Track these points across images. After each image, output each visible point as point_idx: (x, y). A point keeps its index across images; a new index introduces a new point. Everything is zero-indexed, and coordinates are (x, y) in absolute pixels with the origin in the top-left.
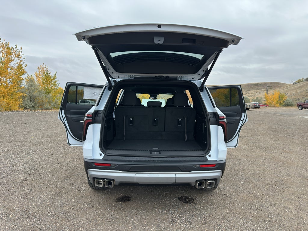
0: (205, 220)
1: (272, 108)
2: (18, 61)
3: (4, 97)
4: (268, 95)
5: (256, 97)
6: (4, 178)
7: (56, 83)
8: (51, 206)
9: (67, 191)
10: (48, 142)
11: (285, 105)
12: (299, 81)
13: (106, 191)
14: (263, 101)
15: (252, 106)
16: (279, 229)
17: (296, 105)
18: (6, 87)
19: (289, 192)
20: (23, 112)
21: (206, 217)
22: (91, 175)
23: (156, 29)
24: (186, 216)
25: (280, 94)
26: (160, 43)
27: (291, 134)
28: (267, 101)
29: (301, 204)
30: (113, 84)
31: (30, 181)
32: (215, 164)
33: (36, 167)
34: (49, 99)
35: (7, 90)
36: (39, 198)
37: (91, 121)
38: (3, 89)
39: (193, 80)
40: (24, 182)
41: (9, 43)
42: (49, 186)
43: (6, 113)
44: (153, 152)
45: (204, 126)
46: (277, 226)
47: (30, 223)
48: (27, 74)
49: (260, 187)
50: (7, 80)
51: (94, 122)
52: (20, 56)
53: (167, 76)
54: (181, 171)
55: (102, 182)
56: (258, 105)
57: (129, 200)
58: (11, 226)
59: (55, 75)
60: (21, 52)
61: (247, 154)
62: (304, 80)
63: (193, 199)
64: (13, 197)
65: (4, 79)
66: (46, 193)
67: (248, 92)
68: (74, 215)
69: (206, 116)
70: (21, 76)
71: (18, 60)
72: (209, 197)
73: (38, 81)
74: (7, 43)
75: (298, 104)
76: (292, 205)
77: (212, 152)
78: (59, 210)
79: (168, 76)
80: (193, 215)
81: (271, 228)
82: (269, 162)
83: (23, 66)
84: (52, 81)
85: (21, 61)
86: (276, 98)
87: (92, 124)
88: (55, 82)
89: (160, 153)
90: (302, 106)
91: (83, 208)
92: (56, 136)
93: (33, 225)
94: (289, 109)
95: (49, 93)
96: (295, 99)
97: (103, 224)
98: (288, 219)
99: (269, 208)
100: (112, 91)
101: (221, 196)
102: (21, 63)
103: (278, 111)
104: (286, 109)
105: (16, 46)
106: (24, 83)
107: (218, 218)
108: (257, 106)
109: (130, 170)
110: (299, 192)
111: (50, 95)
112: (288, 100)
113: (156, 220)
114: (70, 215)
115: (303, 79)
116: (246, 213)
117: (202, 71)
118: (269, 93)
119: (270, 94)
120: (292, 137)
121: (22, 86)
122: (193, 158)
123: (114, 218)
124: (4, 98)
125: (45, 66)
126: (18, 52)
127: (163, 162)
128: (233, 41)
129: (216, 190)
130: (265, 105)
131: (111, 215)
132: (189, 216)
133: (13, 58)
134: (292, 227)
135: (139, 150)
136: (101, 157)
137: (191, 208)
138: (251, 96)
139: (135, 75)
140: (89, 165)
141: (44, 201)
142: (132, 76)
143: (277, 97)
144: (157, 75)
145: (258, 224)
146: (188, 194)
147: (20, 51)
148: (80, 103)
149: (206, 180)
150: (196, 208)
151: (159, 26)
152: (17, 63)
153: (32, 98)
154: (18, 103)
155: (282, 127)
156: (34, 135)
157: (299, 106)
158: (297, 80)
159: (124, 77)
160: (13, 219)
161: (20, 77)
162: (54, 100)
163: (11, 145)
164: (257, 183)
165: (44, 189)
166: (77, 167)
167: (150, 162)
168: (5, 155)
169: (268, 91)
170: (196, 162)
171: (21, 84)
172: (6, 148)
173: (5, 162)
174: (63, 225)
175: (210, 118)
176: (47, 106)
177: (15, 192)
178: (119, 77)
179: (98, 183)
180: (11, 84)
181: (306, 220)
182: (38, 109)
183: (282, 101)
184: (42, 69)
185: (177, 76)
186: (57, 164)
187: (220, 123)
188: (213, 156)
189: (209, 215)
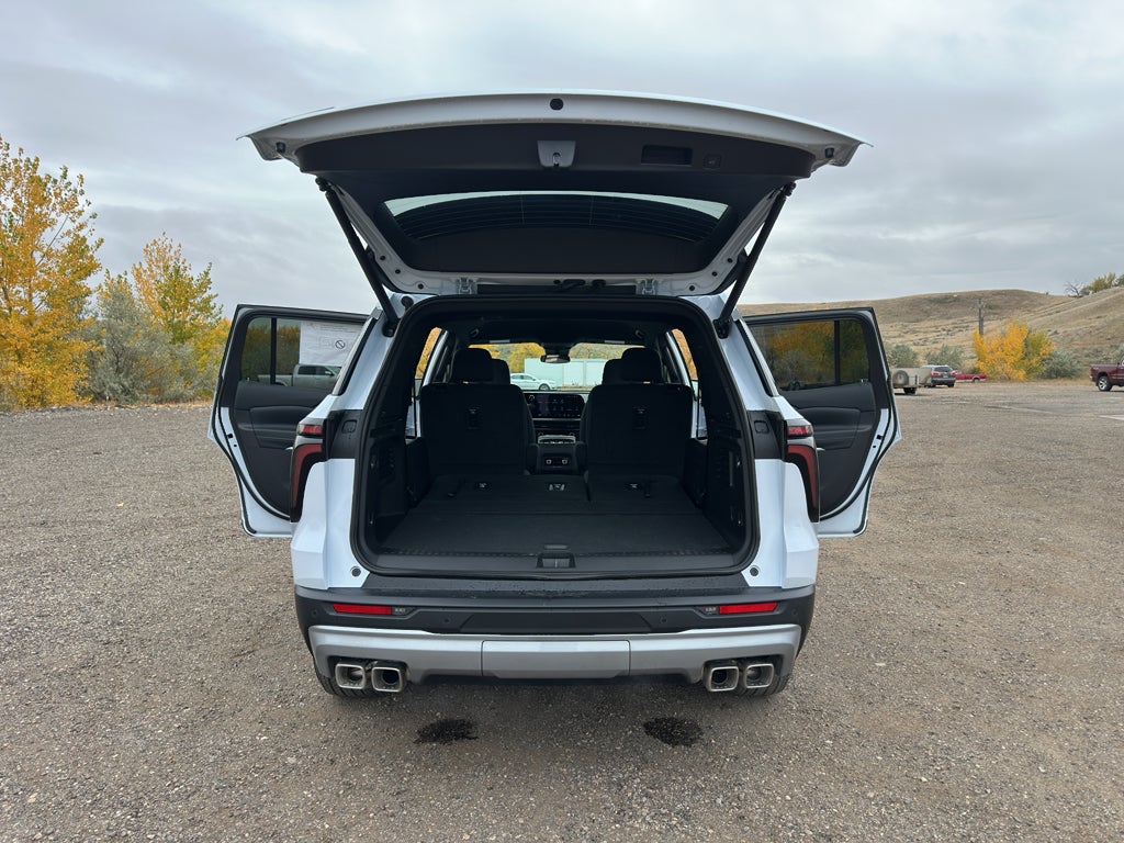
0: (739, 808)
1: (1000, 386)
2: (70, 226)
3: (19, 356)
4: (985, 337)
5: (940, 346)
6: (13, 657)
7: (212, 304)
8: (181, 761)
9: (240, 704)
10: (178, 523)
11: (1046, 374)
12: (1099, 286)
13: (383, 703)
14: (966, 358)
15: (926, 379)
16: (1009, 836)
17: (1089, 373)
18: (29, 322)
19: (1049, 698)
20: (89, 412)
21: (742, 796)
22: (321, 648)
23: (545, 113)
24: (670, 791)
25: (1030, 332)
26: (561, 165)
27: (1066, 483)
28: (981, 358)
29: (1095, 745)
30: (401, 312)
31: (106, 670)
32: (774, 602)
33: (130, 618)
34: (185, 364)
35: (32, 331)
36: (139, 732)
37: (319, 450)
38: (15, 327)
39: (691, 292)
40: (83, 671)
41: (37, 160)
42: (177, 685)
43: (28, 415)
44: (546, 562)
45: (735, 463)
46: (1005, 827)
47: (101, 826)
48: (104, 271)
49: (945, 682)
50: (30, 295)
51: (328, 452)
52: (77, 209)
53: (595, 282)
54: (648, 629)
55: (360, 670)
56: (950, 376)
57: (464, 736)
58: (33, 836)
59: (207, 274)
60: (82, 193)
61: (901, 558)
62: (1115, 282)
63: (699, 730)
64: (41, 727)
65: (19, 291)
66: (164, 712)
67: (911, 326)
68: (263, 793)
69: (739, 427)
70: (80, 278)
71: (69, 221)
72: (757, 719)
73: (143, 298)
74: (32, 161)
75: (1093, 370)
76: (1061, 747)
77: (764, 558)
78: (208, 775)
79: (602, 282)
80: (697, 789)
81: (981, 834)
82: (982, 586)
83: (91, 242)
84: (195, 297)
85: (81, 227)
86: (1013, 349)
87: (324, 460)
88: (207, 301)
89: (572, 565)
90: (1109, 378)
91: (294, 767)
92: (208, 499)
93: (112, 830)
94: (1062, 387)
95: (183, 342)
96: (1086, 351)
97: (367, 824)
98: (1044, 801)
99: (975, 760)
100: (396, 338)
101: (803, 716)
102: (81, 234)
103: (1021, 396)
104: (1050, 387)
105: (61, 172)
106: (90, 307)
107: (788, 798)
108: (946, 378)
109: (463, 630)
110: (1089, 696)
111: (188, 348)
112: (1058, 357)
113: (562, 808)
114: (249, 794)
115: (1112, 278)
116: (890, 777)
117: (725, 260)
118: (989, 331)
119: (990, 335)
120: (1069, 493)
121: (86, 317)
122: (692, 579)
123: (407, 801)
124: (21, 362)
125: (168, 242)
126: (69, 194)
127: (584, 597)
128: (830, 152)
129: (784, 693)
130: (975, 376)
131: (398, 793)
132: (683, 792)
133: (53, 215)
134: (1057, 829)
135: (498, 554)
136: (359, 582)
137: (689, 761)
138: (921, 342)
139: (480, 280)
140: (315, 610)
141: (155, 744)
142: (471, 281)
143: (1019, 343)
144: (562, 278)
145: (935, 820)
146: (680, 712)
147: (79, 189)
148: (296, 375)
149: (742, 661)
150: (710, 760)
151: (557, 102)
152: (69, 233)
153: (122, 359)
154: (72, 378)
155: (1033, 455)
156: (126, 498)
157: (1098, 376)
158: (1090, 282)
159: (442, 286)
160: (41, 811)
161: (78, 283)
162: (204, 365)
163: (42, 533)
164: (936, 665)
165: (157, 699)
166: (279, 615)
167: (534, 597)
168: (19, 573)
169: (985, 323)
170: (703, 595)
171: (80, 312)
172: (22, 545)
173: (17, 599)
174: (220, 832)
175: (754, 433)
176: (178, 386)
177: (50, 709)
178: (420, 287)
179: (350, 675)
180: (44, 308)
181: (1110, 801)
182: (146, 402)
183: (1035, 361)
184: (158, 254)
185: (634, 281)
186: (207, 602)
187: (791, 450)
188: (765, 573)
189: (757, 788)
